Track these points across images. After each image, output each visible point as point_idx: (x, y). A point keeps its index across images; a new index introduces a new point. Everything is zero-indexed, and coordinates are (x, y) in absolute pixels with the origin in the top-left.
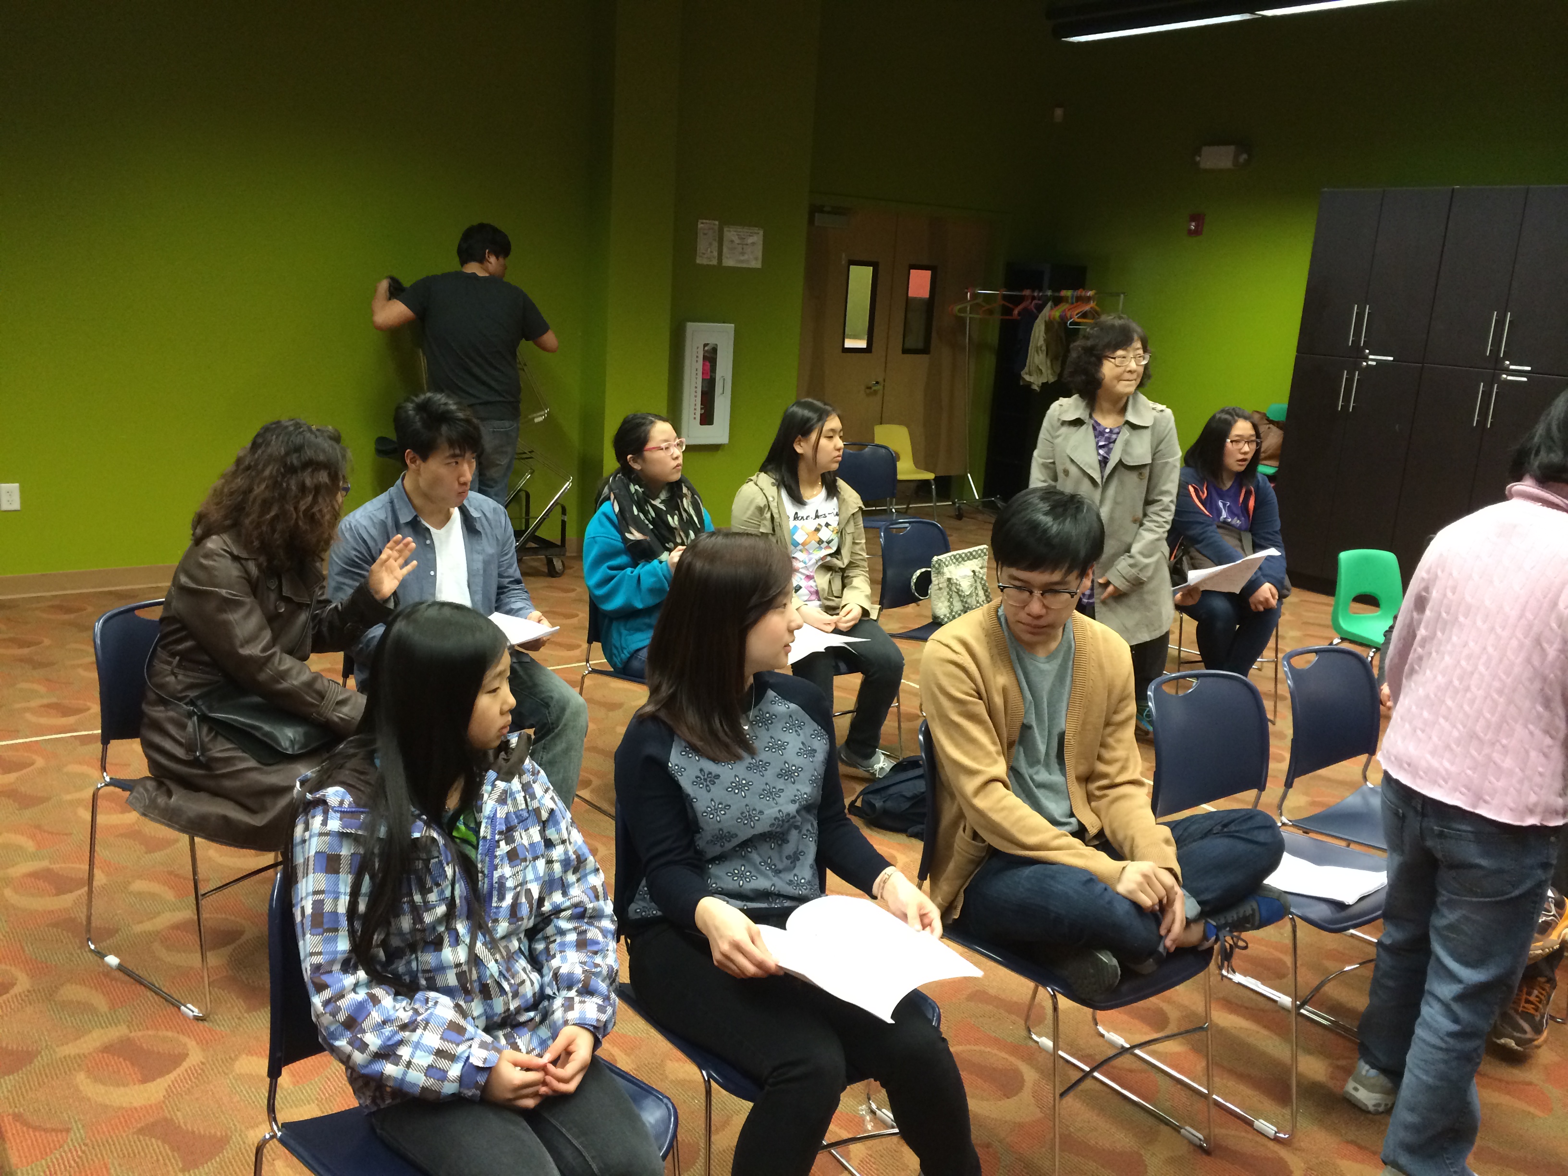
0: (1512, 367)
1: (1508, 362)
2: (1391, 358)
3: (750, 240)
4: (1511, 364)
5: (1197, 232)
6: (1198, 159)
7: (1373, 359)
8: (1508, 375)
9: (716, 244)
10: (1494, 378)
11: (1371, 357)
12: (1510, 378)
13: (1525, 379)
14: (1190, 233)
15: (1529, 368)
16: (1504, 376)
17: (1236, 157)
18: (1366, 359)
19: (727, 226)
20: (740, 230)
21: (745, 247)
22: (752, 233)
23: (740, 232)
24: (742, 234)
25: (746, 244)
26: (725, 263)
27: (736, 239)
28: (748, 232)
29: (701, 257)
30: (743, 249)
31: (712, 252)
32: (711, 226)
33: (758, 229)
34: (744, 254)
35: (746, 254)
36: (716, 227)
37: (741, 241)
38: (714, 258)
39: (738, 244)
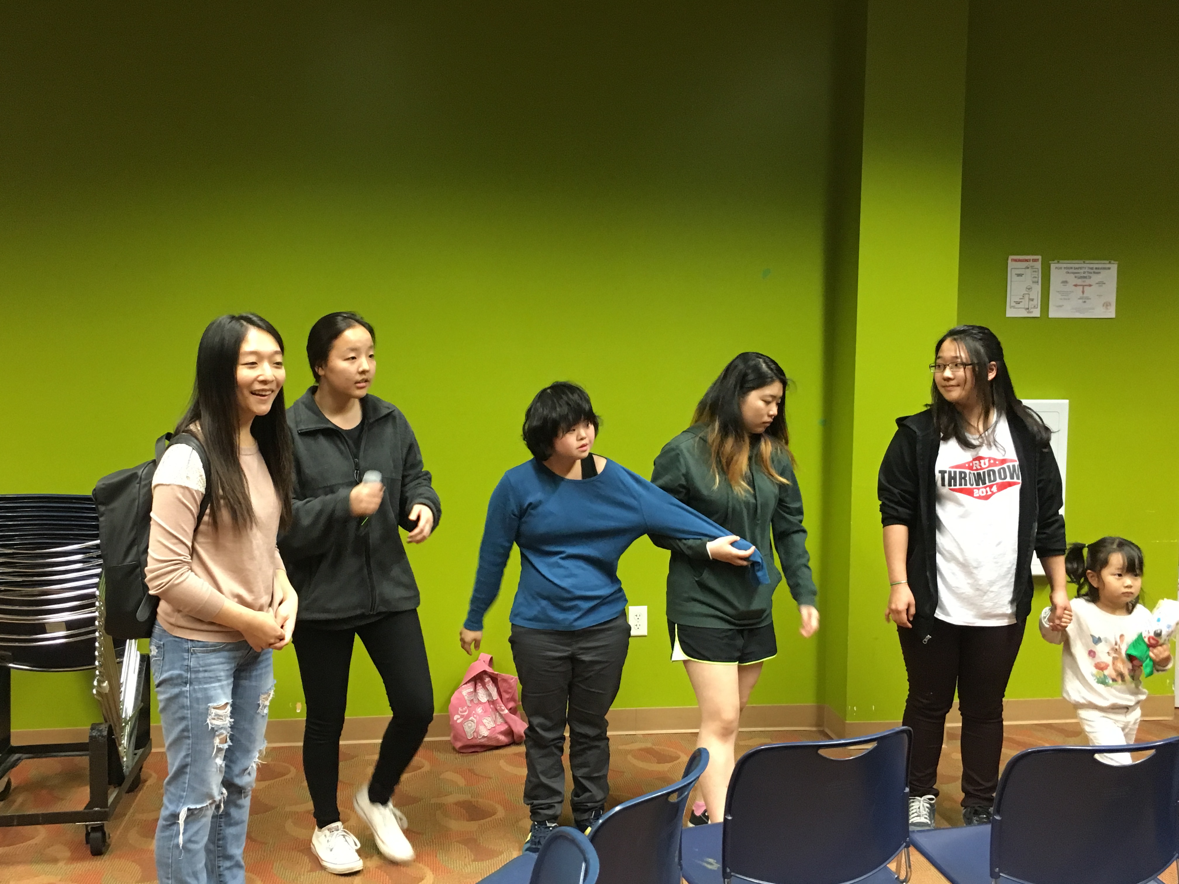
3: (1096, 278)
9: (1037, 289)
19: (1056, 261)
20: (1077, 266)
21: (1086, 288)
22: (1096, 268)
23: (1075, 268)
24: (1079, 271)
25: (1090, 286)
26: (1053, 314)
27: (1072, 279)
28: (1092, 268)
29: (1014, 307)
30: (1083, 292)
31: (1032, 300)
32: (1031, 263)
33: (1110, 263)
34: (1085, 299)
35: (1088, 298)
36: (1038, 265)
37: (1079, 282)
38: (1034, 307)
39: (1076, 285)
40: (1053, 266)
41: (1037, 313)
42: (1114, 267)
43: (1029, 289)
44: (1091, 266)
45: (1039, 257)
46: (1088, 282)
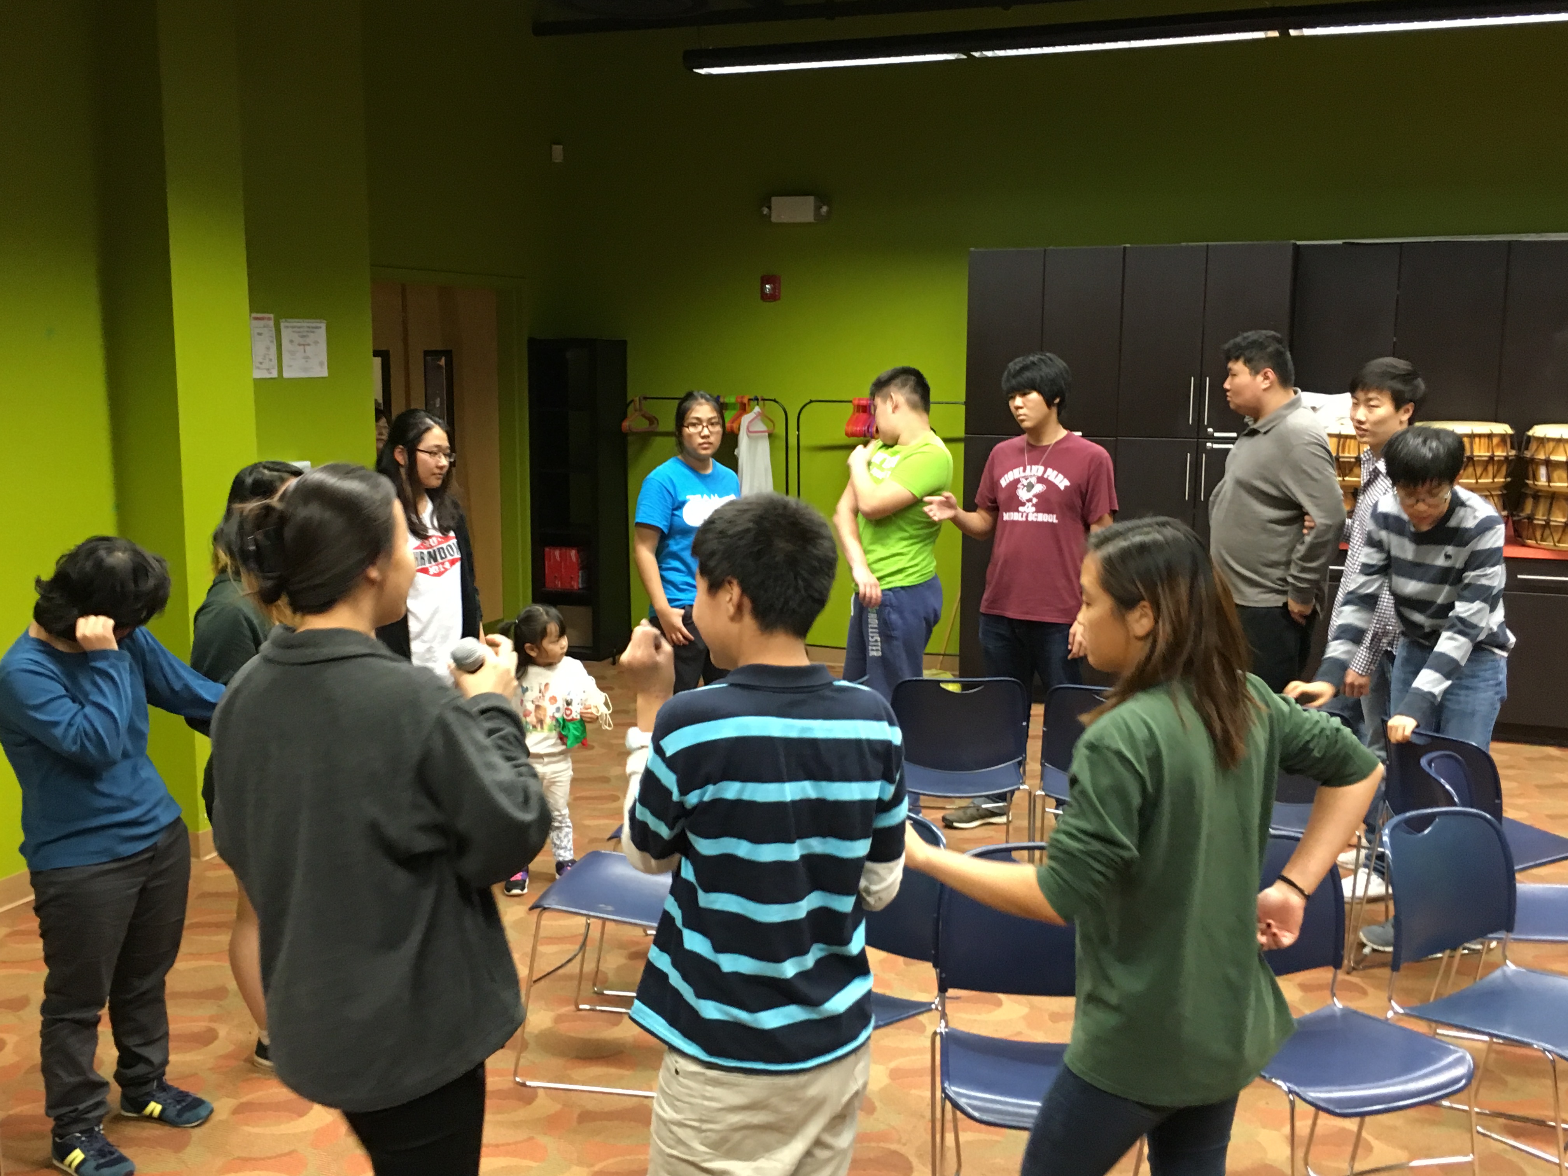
0: (1217, 435)
1: (1210, 430)
3: (312, 338)
4: (1215, 431)
5: (773, 297)
6: (765, 211)
8: (1213, 443)
9: (273, 348)
10: (1199, 449)
12: (1216, 446)
14: (765, 297)
16: (1209, 444)
17: (818, 208)
19: (284, 320)
20: (299, 325)
21: (307, 348)
22: (313, 328)
23: (299, 327)
24: (301, 330)
25: (309, 345)
26: (286, 375)
27: (296, 338)
28: (309, 327)
29: (258, 368)
30: (305, 351)
31: (271, 360)
32: (266, 322)
33: (321, 322)
34: (307, 358)
35: (308, 358)
36: (271, 323)
37: (301, 341)
38: (273, 368)
39: (300, 345)
40: (282, 325)
41: (275, 374)
42: (323, 326)
43: (268, 348)
44: (308, 325)
45: (272, 316)
46: (308, 341)
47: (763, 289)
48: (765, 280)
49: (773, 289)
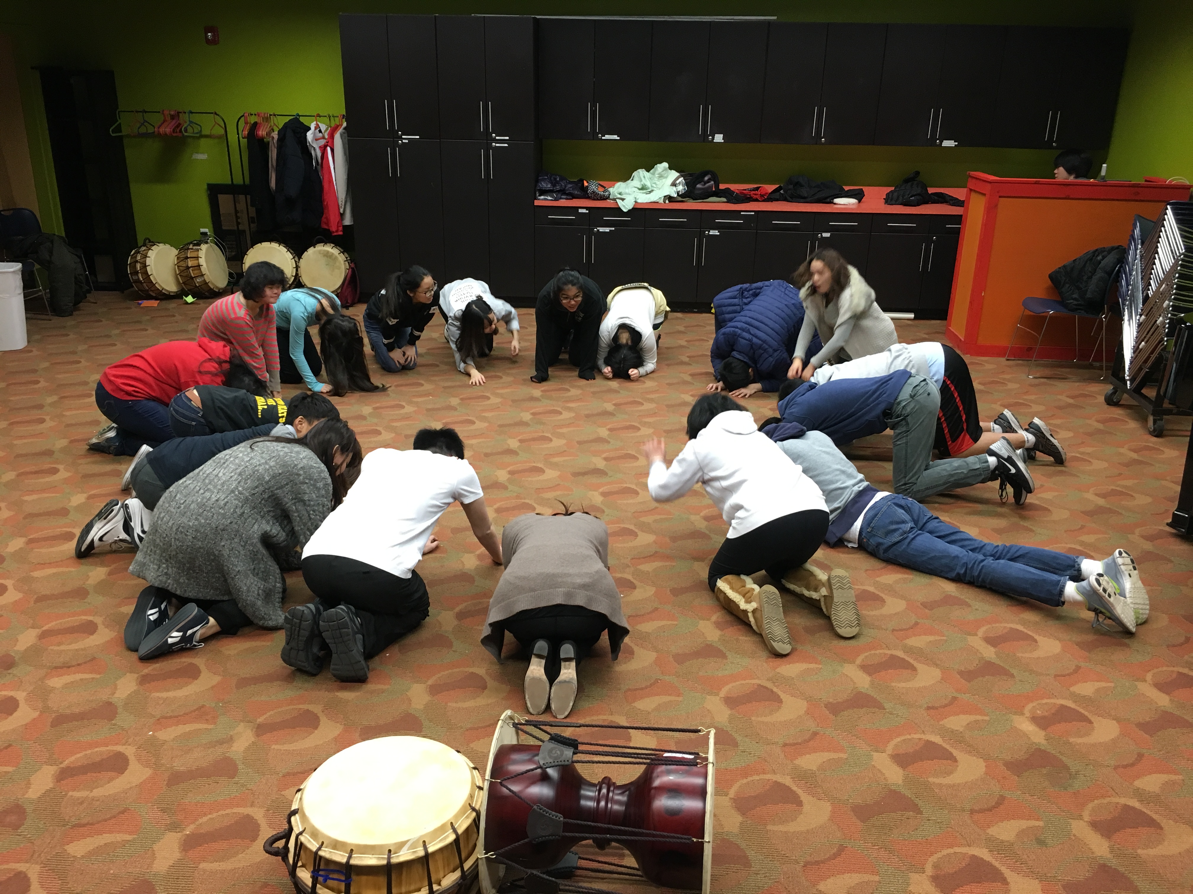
0: (497, 138)
1: (494, 135)
2: (418, 137)
4: (497, 136)
5: (214, 42)
7: (406, 139)
8: (496, 143)
10: (488, 147)
11: (403, 137)
12: (497, 145)
13: (506, 145)
14: (208, 41)
15: (507, 138)
16: (494, 144)
18: (402, 139)
47: (206, 37)
48: (207, 30)
49: (212, 36)
